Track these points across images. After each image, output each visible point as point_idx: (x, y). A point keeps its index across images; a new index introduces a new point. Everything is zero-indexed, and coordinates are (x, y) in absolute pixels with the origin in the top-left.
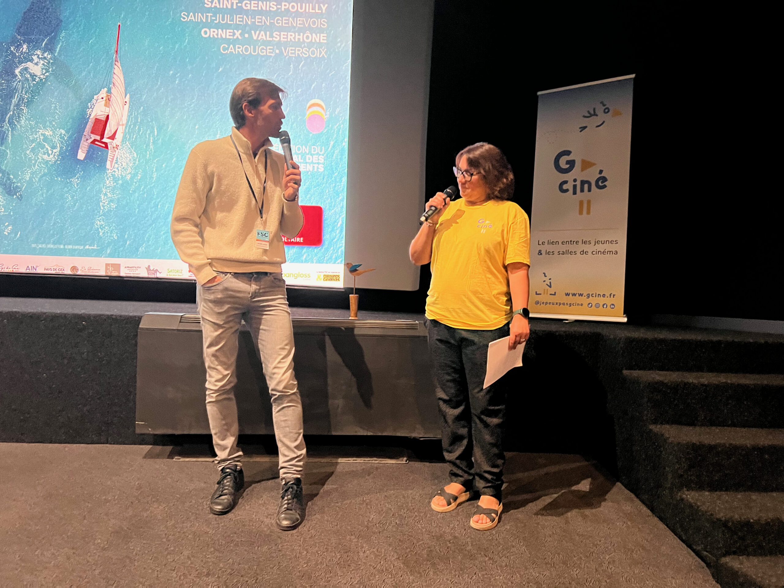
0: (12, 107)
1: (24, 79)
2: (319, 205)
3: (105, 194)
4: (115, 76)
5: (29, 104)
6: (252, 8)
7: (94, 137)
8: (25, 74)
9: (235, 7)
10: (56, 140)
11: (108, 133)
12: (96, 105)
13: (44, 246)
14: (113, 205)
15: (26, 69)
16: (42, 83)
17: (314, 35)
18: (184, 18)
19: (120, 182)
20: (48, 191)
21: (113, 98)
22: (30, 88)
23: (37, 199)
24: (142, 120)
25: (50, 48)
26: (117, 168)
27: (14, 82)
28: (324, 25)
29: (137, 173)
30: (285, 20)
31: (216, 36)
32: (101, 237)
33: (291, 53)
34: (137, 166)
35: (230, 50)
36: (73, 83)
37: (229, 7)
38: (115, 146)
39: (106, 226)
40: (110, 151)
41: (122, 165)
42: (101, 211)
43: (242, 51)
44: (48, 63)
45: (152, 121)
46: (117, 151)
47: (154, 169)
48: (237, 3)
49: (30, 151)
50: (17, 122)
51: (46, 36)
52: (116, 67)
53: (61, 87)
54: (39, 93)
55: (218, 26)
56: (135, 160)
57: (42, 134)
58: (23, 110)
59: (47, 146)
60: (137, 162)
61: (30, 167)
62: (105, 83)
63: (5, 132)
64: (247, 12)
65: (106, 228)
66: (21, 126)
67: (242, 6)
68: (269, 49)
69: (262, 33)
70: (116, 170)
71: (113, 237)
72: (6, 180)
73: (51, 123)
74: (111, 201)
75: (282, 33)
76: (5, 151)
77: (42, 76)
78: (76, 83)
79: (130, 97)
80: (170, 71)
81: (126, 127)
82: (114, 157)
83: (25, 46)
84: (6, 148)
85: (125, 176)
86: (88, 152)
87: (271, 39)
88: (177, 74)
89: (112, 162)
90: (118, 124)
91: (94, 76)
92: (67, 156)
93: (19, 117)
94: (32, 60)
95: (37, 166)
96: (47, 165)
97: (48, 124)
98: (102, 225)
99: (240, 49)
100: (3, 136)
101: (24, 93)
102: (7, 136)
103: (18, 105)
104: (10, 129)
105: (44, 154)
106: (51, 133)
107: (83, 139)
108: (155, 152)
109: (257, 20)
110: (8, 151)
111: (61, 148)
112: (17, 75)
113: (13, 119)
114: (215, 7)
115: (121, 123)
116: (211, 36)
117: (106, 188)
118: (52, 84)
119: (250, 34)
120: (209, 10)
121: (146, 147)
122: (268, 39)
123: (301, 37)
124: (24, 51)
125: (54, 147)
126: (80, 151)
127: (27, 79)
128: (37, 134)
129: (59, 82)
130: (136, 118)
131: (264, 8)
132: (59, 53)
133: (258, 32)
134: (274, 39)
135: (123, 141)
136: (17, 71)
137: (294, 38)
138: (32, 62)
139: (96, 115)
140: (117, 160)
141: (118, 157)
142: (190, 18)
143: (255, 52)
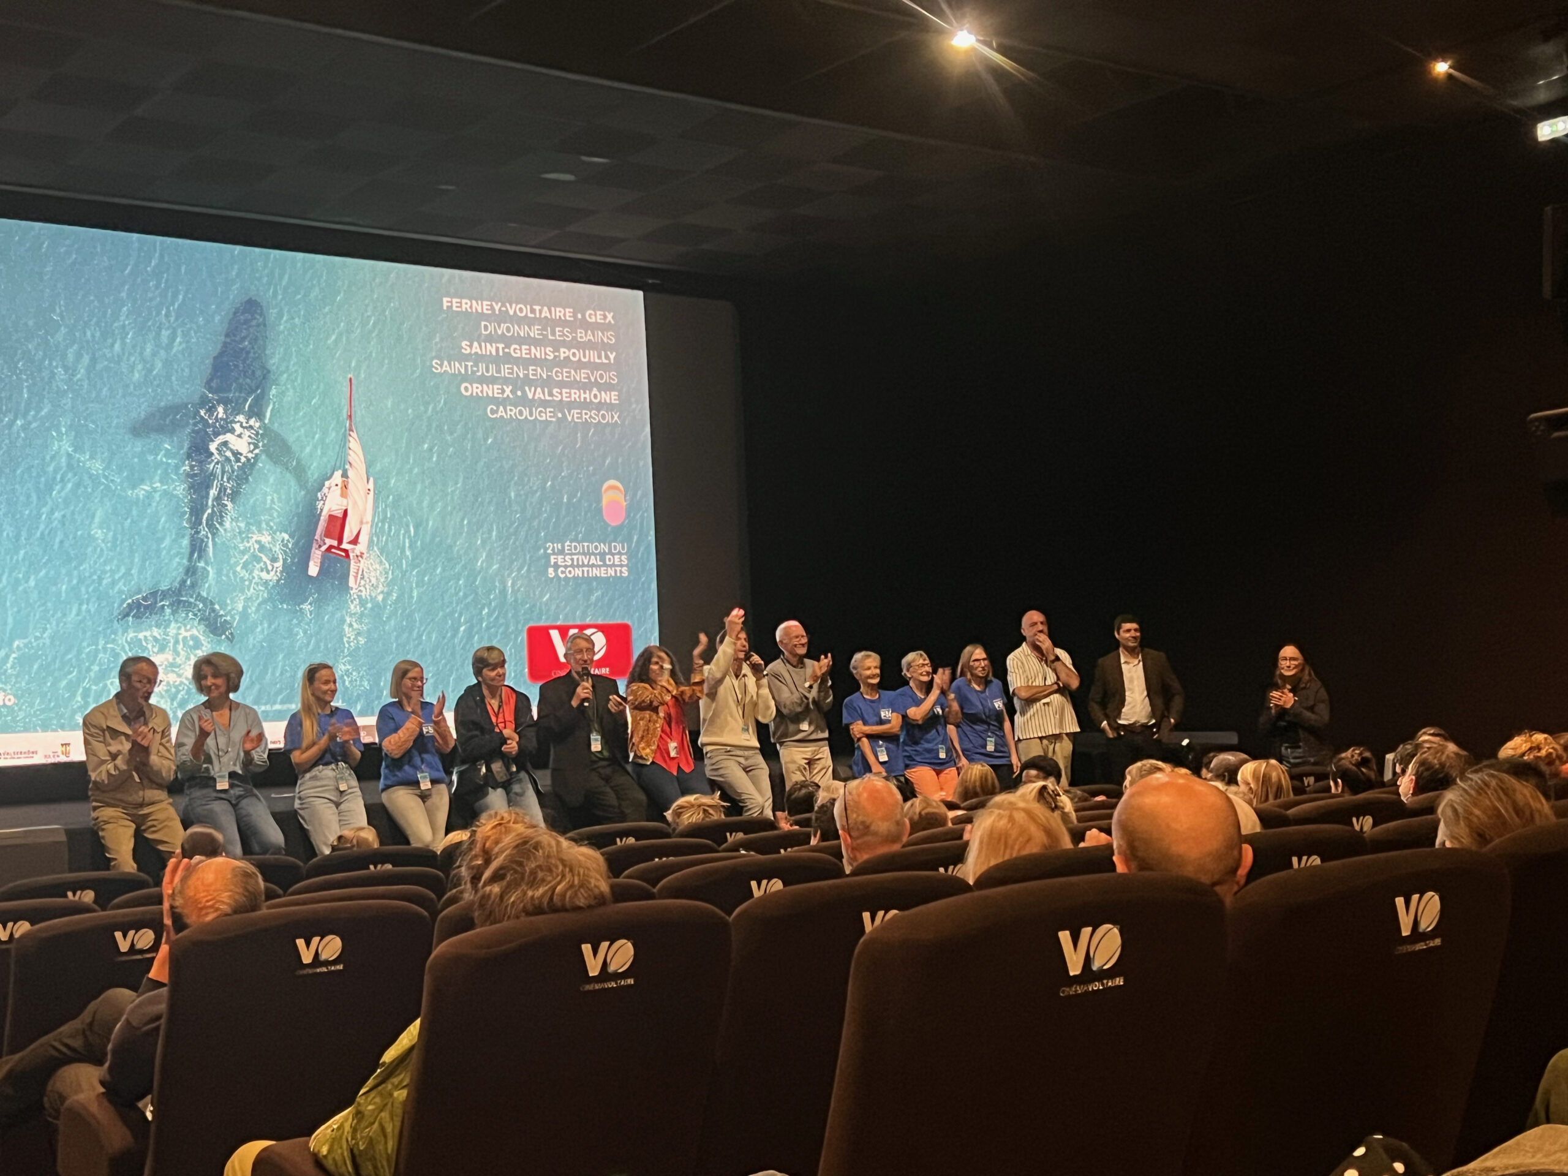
0: (210, 503)
1: (223, 458)
2: (626, 621)
3: (351, 625)
4: (351, 452)
5: (234, 496)
6: (524, 356)
7: (329, 542)
8: (225, 452)
9: (501, 353)
10: (277, 550)
11: (347, 535)
12: (329, 496)
13: (268, 708)
14: (362, 640)
15: (225, 444)
16: (250, 464)
17: (603, 393)
18: (437, 369)
19: (369, 605)
20: (269, 627)
21: (350, 486)
22: (233, 472)
23: (254, 639)
24: (393, 515)
25: (256, 412)
26: (364, 586)
27: (210, 463)
28: (614, 380)
29: (392, 591)
30: (566, 372)
31: (480, 394)
32: (347, 688)
33: (578, 418)
34: (391, 580)
35: (500, 414)
36: (294, 463)
37: (494, 353)
38: (359, 554)
39: (353, 670)
40: (352, 562)
41: (370, 581)
42: (346, 651)
43: (515, 414)
44: (257, 434)
45: (405, 516)
46: (362, 561)
47: (414, 585)
48: (503, 349)
49: (242, 568)
50: (221, 524)
51: (249, 394)
52: (351, 439)
53: (279, 470)
54: (247, 479)
55: (483, 380)
56: (387, 573)
57: (256, 541)
58: (226, 506)
59: (265, 559)
60: (390, 576)
61: (242, 591)
62: (338, 464)
63: (202, 541)
64: (517, 361)
65: (354, 674)
66: (225, 530)
67: (510, 353)
68: (550, 412)
69: (539, 390)
70: (362, 588)
71: (363, 686)
72: (210, 613)
73: (268, 524)
74: (358, 634)
75: (564, 391)
76: (204, 569)
77: (250, 455)
78: (298, 462)
79: (375, 484)
80: (424, 443)
81: (372, 526)
82: (358, 570)
83: (220, 409)
84: (207, 563)
85: (376, 597)
86: (322, 564)
87: (550, 398)
88: (433, 447)
89: (356, 577)
90: (362, 523)
91: (322, 453)
92: (295, 571)
93: (222, 517)
94: (232, 431)
95: (252, 590)
96: (266, 588)
97: (264, 525)
98: (348, 670)
99: (512, 412)
100: (201, 546)
101: (225, 479)
102: (206, 546)
103: (218, 498)
104: (210, 535)
105: (262, 570)
106: (269, 538)
107: (315, 545)
108: (413, 560)
109: (531, 372)
110: (209, 569)
111: (285, 560)
112: (212, 454)
113: (212, 521)
114: (476, 353)
115: (364, 521)
116: (474, 394)
117: (351, 616)
118: (264, 467)
119: (524, 392)
120: (467, 357)
121: (401, 553)
122: (547, 398)
123: (587, 396)
124: (220, 416)
125: (274, 560)
126: (311, 564)
127: (228, 459)
128: (248, 542)
129: (275, 463)
130: (384, 512)
131: (538, 356)
132: (270, 419)
133: (533, 389)
134: (555, 398)
135: (369, 547)
136: (213, 447)
137: (579, 397)
138: (233, 433)
139: (330, 510)
140: (362, 574)
141: (365, 570)
142: (444, 369)
143: (531, 415)
